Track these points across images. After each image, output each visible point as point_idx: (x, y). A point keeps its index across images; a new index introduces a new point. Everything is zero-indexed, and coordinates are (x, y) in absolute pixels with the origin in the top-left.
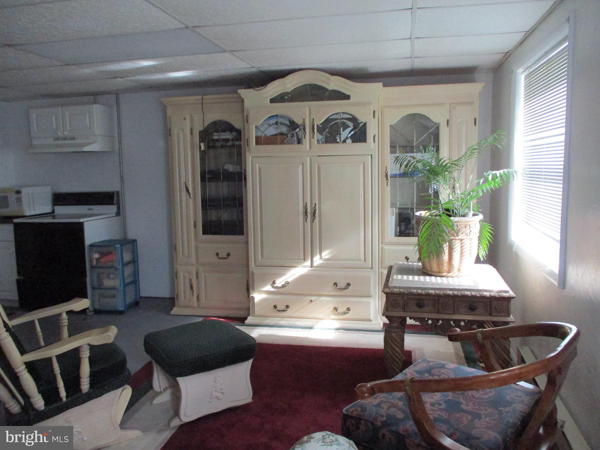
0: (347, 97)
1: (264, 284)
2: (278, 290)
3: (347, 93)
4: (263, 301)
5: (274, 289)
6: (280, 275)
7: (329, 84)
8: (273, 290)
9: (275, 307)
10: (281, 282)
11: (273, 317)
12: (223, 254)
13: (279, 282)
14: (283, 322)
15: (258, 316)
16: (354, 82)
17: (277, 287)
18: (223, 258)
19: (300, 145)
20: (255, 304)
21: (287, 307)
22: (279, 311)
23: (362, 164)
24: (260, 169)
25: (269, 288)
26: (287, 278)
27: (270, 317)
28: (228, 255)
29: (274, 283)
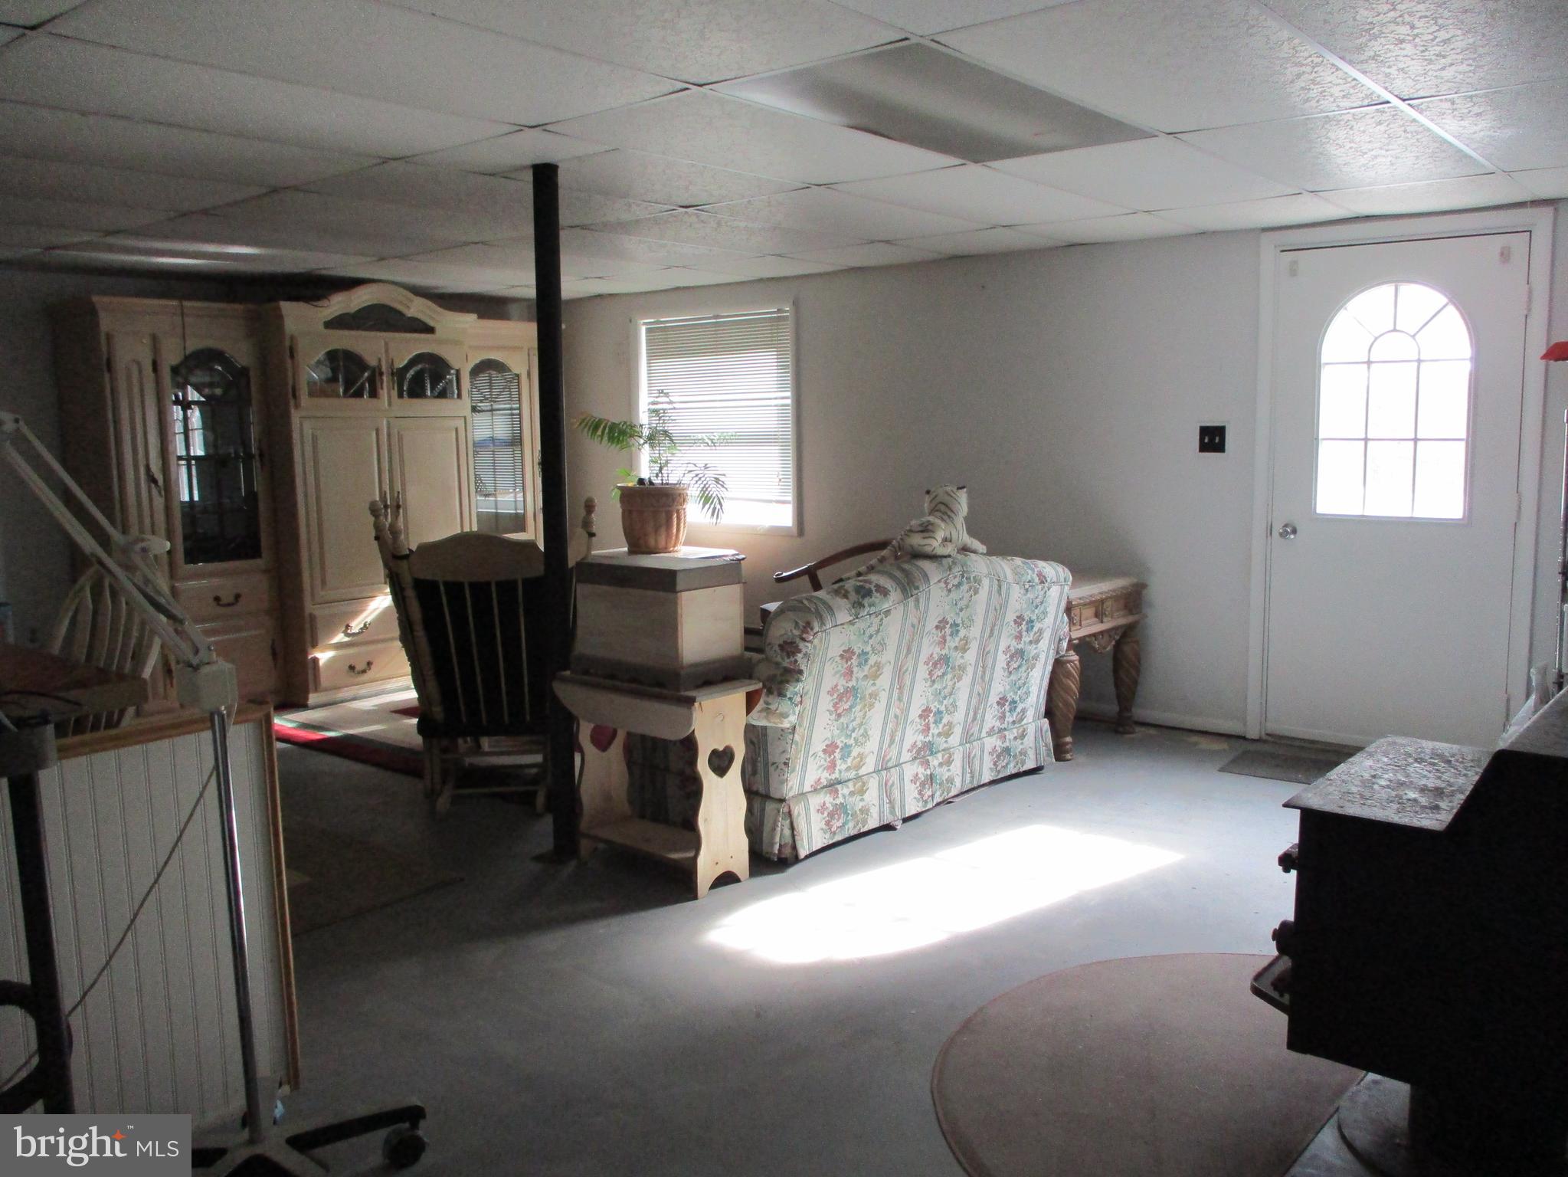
0: (430, 330)
1: (332, 632)
2: (356, 638)
3: (432, 323)
4: (332, 661)
5: (349, 637)
6: (355, 614)
7: (408, 307)
8: (347, 639)
9: (352, 668)
10: (357, 625)
11: (347, 686)
12: (227, 597)
13: (356, 625)
14: (363, 691)
15: (326, 690)
16: (440, 306)
17: (354, 635)
18: (229, 605)
19: (374, 401)
20: (321, 670)
21: (369, 664)
22: (359, 673)
23: (454, 433)
24: (315, 439)
25: (340, 637)
26: (366, 617)
27: (343, 687)
28: (237, 597)
29: (348, 626)
